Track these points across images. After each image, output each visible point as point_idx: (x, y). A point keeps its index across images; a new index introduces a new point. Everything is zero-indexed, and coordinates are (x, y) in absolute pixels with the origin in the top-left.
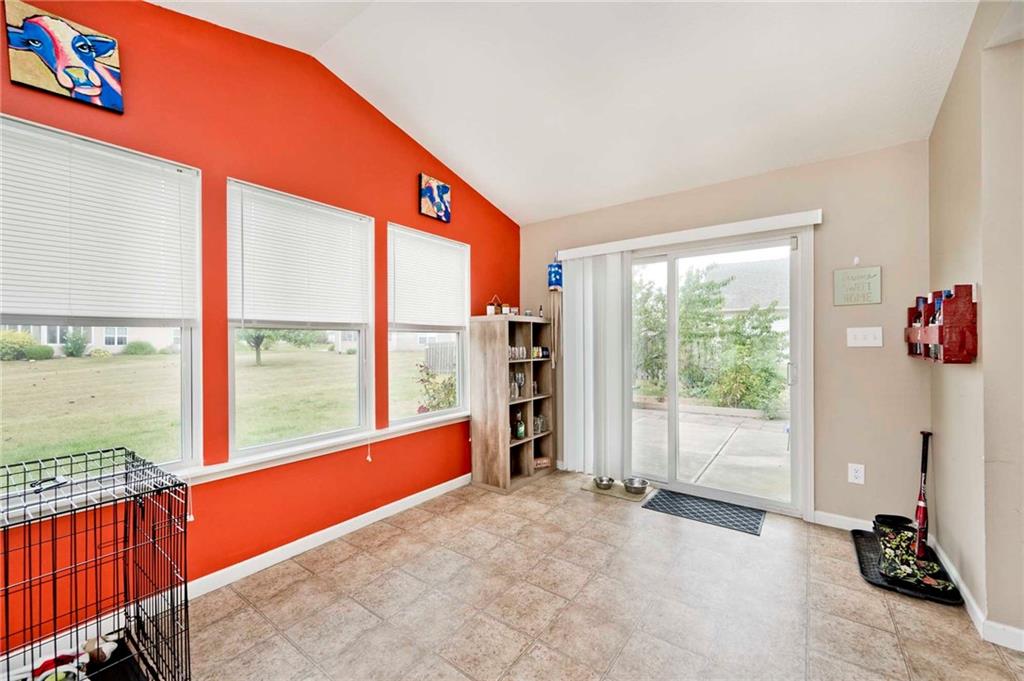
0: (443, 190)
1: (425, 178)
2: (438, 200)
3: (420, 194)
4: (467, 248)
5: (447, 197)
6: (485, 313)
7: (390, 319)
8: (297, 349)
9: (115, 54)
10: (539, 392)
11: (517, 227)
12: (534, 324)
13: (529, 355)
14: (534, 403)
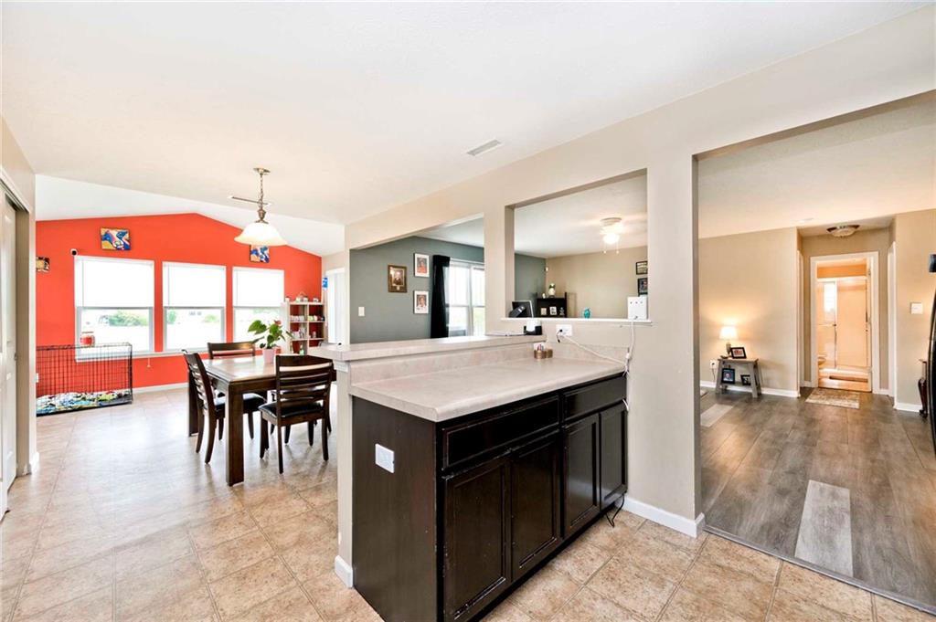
0: (263, 250)
2: (260, 254)
3: (251, 253)
4: (281, 272)
5: (266, 252)
6: (294, 301)
7: (235, 304)
9: (127, 235)
10: (317, 337)
11: (320, 258)
12: (310, 306)
13: (306, 320)
14: (310, 341)
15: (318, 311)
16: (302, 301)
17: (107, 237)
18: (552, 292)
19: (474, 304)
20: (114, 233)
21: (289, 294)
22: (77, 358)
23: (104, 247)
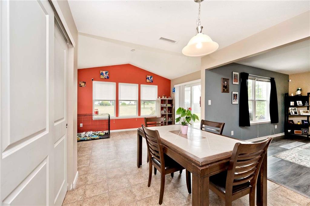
0: (151, 77)
1: (147, 76)
2: (150, 79)
3: (147, 79)
4: (157, 86)
5: (152, 78)
6: (162, 98)
7: (141, 99)
8: (152, 104)
9: (108, 73)
10: (170, 113)
11: (170, 80)
12: (168, 100)
13: (166, 105)
14: (168, 115)
15: (171, 102)
16: (164, 98)
17: (102, 74)
18: (299, 93)
19: (256, 99)
20: (104, 72)
21: (159, 95)
22: (93, 118)
23: (101, 78)
